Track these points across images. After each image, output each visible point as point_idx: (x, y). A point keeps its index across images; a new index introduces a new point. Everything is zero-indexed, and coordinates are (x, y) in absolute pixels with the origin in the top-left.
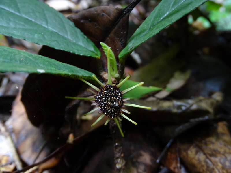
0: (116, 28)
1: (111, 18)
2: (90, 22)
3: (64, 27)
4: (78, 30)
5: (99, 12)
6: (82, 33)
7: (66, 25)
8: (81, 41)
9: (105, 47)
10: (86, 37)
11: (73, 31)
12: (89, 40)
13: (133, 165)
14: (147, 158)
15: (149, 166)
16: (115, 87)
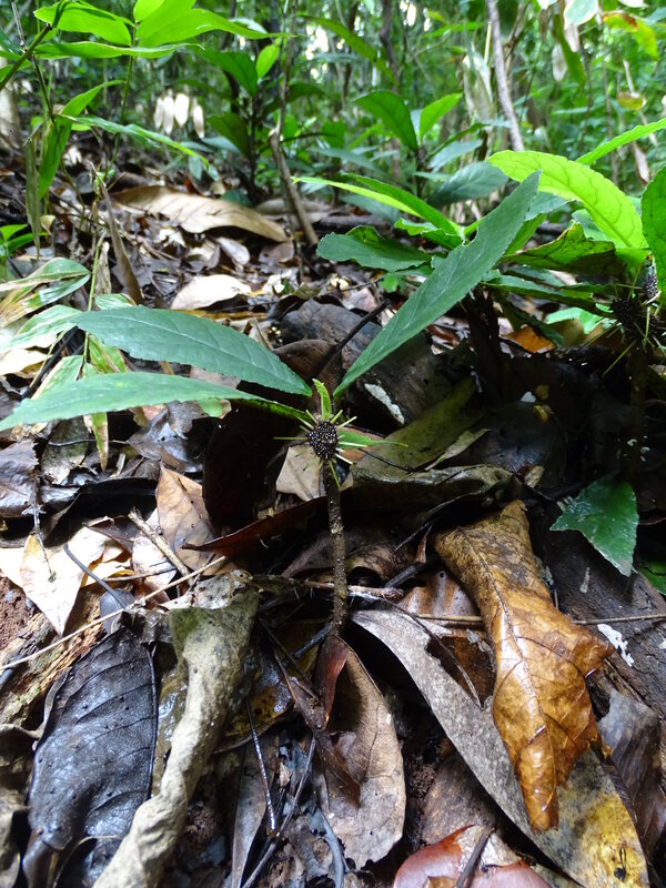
0: (329, 363)
1: (324, 353)
2: (299, 356)
3: (269, 362)
5: (309, 345)
7: (270, 359)
9: (317, 383)
13: (360, 555)
14: (385, 553)
15: (387, 561)
16: (329, 424)
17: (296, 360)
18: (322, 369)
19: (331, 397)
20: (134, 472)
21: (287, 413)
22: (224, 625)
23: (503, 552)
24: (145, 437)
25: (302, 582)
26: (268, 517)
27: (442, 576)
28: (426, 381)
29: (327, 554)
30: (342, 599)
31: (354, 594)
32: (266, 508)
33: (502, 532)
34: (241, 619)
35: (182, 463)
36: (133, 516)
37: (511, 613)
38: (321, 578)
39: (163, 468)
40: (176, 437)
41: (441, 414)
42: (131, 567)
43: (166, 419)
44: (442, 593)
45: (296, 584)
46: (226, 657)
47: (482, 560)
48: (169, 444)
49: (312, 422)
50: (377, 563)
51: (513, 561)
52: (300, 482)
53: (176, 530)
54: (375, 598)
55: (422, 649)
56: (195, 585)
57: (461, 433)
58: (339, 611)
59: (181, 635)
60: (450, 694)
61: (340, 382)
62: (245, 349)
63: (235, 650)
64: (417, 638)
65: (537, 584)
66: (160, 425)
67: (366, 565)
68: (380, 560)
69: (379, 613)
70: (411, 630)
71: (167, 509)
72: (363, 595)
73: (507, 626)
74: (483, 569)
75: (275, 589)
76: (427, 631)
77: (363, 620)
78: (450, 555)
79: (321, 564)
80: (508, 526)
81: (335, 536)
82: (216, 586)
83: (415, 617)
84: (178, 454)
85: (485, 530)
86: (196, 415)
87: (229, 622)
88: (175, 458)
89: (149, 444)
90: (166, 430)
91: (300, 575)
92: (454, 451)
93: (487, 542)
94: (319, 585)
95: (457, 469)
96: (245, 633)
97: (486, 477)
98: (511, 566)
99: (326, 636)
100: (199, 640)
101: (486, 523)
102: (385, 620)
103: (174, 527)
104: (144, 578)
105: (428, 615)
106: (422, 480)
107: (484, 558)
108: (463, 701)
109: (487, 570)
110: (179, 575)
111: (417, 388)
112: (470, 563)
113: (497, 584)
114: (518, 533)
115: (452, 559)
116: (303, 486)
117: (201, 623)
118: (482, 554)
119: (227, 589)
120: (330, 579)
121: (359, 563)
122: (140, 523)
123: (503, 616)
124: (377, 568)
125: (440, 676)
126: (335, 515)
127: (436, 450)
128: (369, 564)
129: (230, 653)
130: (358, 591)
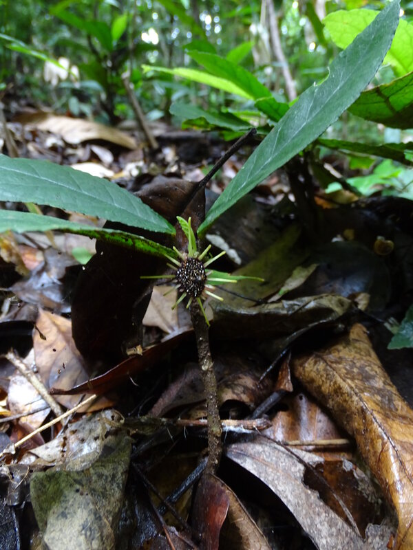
0: (192, 201)
1: (186, 191)
2: (160, 197)
3: (132, 204)
4: (147, 207)
5: (171, 186)
6: (152, 210)
7: (133, 202)
8: (152, 218)
9: (182, 221)
10: (157, 214)
11: (142, 208)
12: (161, 217)
13: (228, 386)
14: (248, 381)
15: (252, 390)
16: (197, 260)
17: (158, 201)
18: (185, 208)
19: (196, 235)
20: (16, 315)
21: (153, 250)
22: (93, 491)
23: (366, 378)
24: (27, 285)
25: (175, 422)
26: (137, 355)
27: (301, 398)
28: (258, 230)
29: (195, 386)
30: (217, 437)
31: (227, 428)
32: (135, 346)
33: (358, 356)
34: (114, 476)
35: (59, 305)
36: (10, 356)
37: (399, 448)
38: (193, 413)
39: (41, 312)
40: (54, 283)
41: (273, 254)
42: (7, 407)
43: (45, 269)
44: (304, 416)
45: (168, 425)
46: (98, 535)
47: (351, 388)
48: (48, 289)
49: (180, 259)
50: (244, 393)
51: (377, 385)
52: (162, 316)
53: (51, 368)
54: (248, 431)
55: (299, 482)
56: (66, 427)
57: (294, 268)
58: (214, 448)
59: (44, 506)
60: (334, 530)
61: (203, 219)
62: (107, 192)
63: (107, 522)
64: (293, 469)
65: (406, 408)
66: (40, 273)
67: (235, 397)
68: (246, 389)
69: (252, 445)
70: (285, 461)
71: (43, 348)
72: (237, 430)
73: (398, 463)
74: (355, 398)
75: (148, 432)
76: (301, 461)
77: (238, 455)
78: (312, 381)
79: (191, 398)
80: (360, 349)
81: (205, 373)
82: (87, 427)
83: (285, 445)
84: (55, 297)
85: (341, 354)
86: (69, 263)
87: (98, 485)
88: (53, 302)
89: (31, 290)
90: (45, 279)
91: (172, 413)
92: (293, 284)
93: (348, 367)
94: (192, 423)
95: (306, 299)
96: (118, 494)
97: (332, 304)
98: (379, 391)
99: (201, 474)
100: (64, 515)
101: (340, 347)
102: (259, 453)
103: (49, 365)
104: (18, 419)
105: (297, 442)
106: (276, 311)
107: (353, 385)
108: (347, 534)
109: (361, 399)
110: (52, 415)
111: (250, 235)
112: (338, 390)
113: (376, 414)
114: (370, 356)
115: (315, 385)
116: (164, 320)
117: (66, 492)
118: (349, 381)
119: (99, 431)
120: (202, 415)
121: (228, 395)
122: (17, 362)
123: (391, 451)
124: (245, 398)
125: (321, 510)
126: (204, 351)
127: (275, 283)
128: (237, 395)
129: (101, 528)
130: (231, 425)
